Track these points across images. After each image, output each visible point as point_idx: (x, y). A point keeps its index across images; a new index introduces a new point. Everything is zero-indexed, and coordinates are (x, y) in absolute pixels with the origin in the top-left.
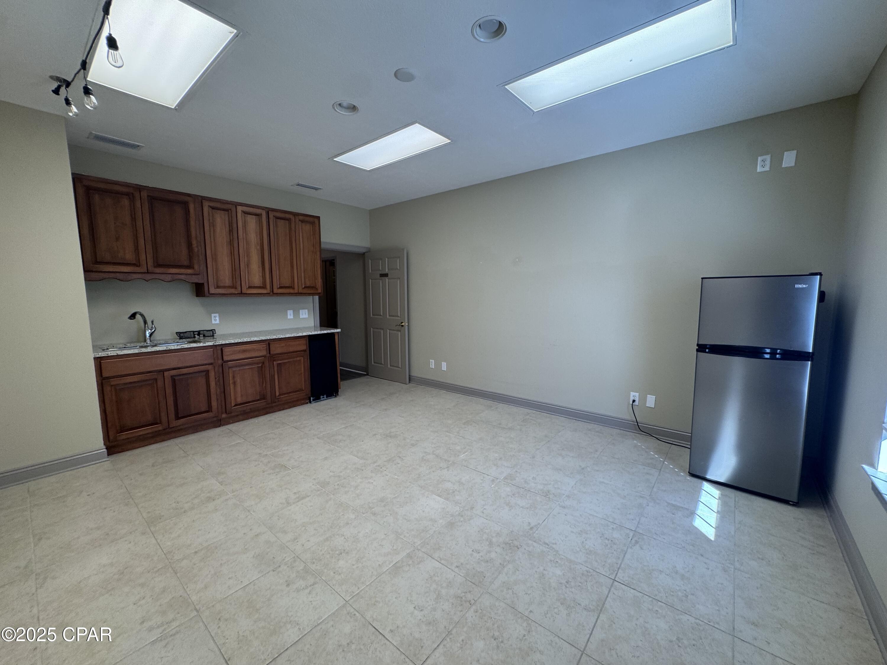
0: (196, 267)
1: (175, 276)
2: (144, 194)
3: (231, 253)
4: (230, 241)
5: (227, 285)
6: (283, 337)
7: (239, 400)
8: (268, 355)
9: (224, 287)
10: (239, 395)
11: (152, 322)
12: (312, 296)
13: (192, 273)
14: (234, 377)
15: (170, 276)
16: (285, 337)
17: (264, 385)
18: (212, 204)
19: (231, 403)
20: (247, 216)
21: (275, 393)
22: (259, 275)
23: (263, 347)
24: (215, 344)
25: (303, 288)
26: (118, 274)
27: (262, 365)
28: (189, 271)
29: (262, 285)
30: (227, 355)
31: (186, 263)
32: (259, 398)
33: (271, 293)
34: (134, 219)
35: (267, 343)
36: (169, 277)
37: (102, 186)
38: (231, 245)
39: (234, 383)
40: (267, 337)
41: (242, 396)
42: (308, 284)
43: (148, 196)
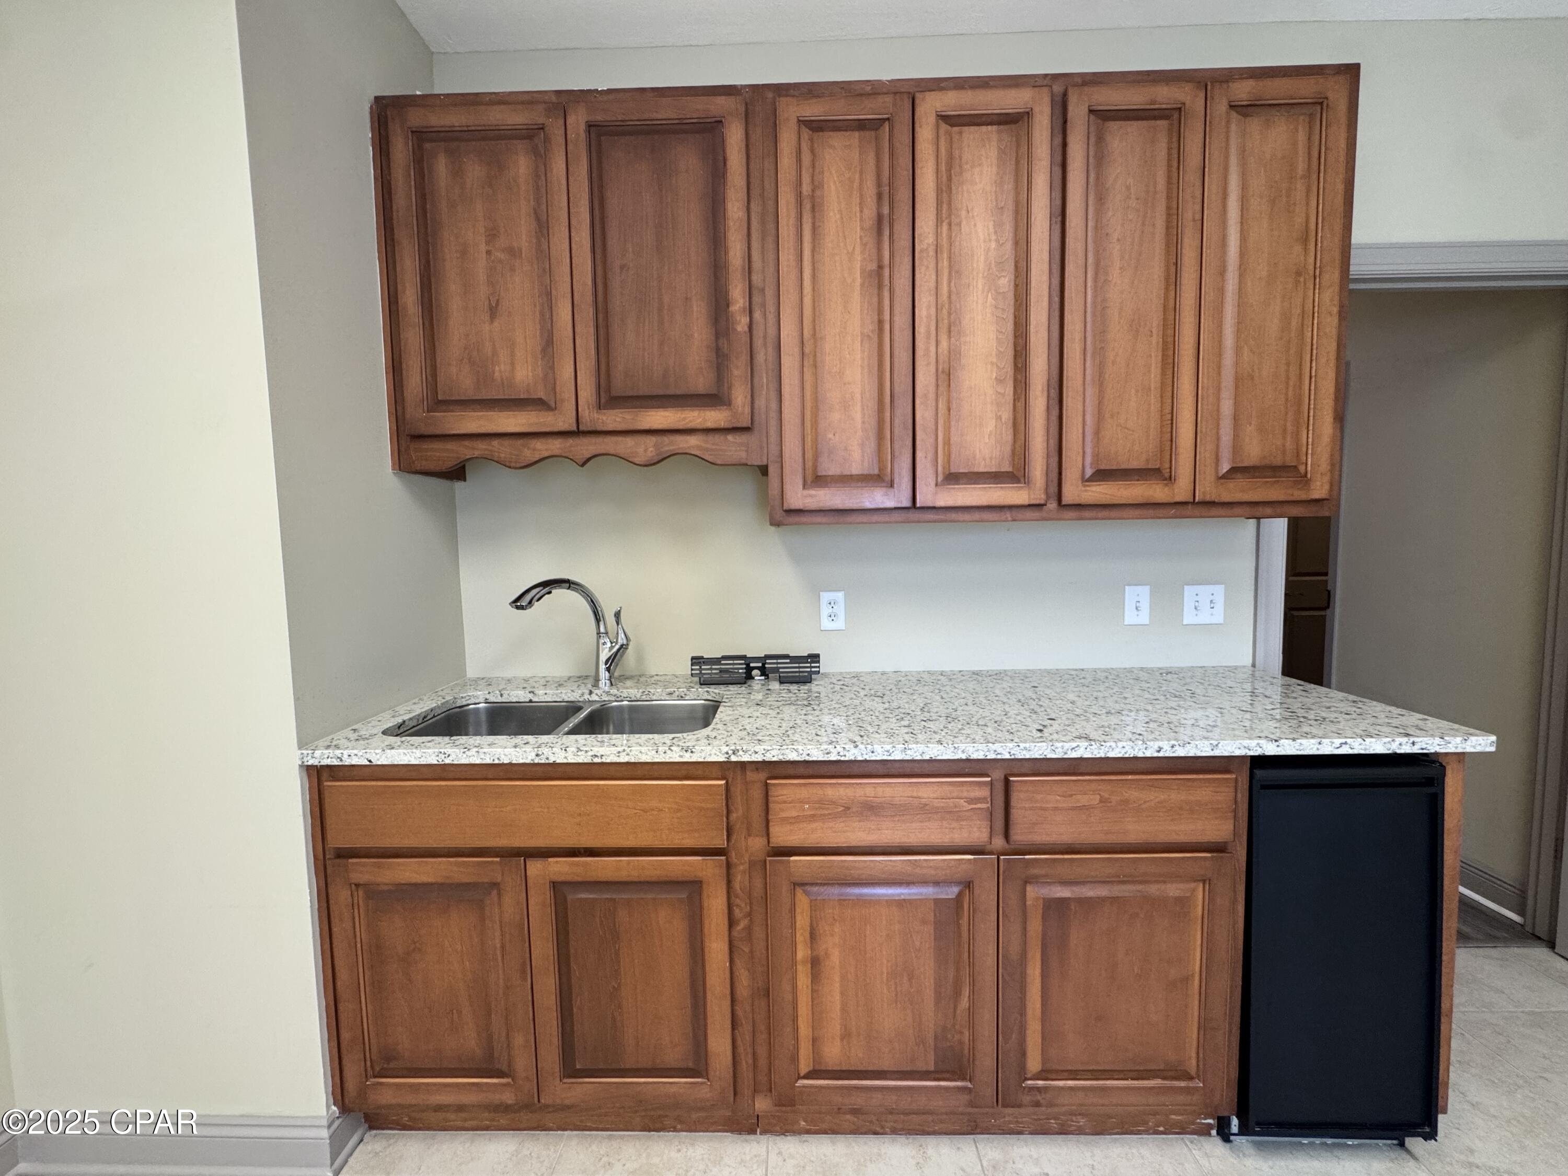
0: (740, 396)
1: (666, 439)
2: (578, 120)
3: (880, 322)
4: (880, 267)
5: (856, 469)
6: (1087, 755)
7: (833, 1054)
8: (999, 842)
9: (845, 480)
10: (834, 1027)
11: (617, 615)
12: (1253, 522)
13: (722, 425)
14: (813, 936)
15: (651, 440)
16: (1101, 754)
17: (964, 1003)
18: (814, 110)
19: (795, 1059)
20: (960, 133)
21: (1023, 1054)
22: (999, 418)
23: (971, 801)
24: (734, 758)
25: (1224, 477)
26: (495, 443)
27: (960, 894)
28: (713, 417)
29: (1006, 467)
30: (785, 820)
31: (701, 383)
32: (932, 1068)
33: (1052, 505)
34: (543, 227)
35: (998, 775)
36: (645, 448)
37: (455, 119)
38: (880, 287)
39: (815, 963)
40: (997, 746)
41: (846, 1035)
42: (1253, 453)
43: (590, 126)
